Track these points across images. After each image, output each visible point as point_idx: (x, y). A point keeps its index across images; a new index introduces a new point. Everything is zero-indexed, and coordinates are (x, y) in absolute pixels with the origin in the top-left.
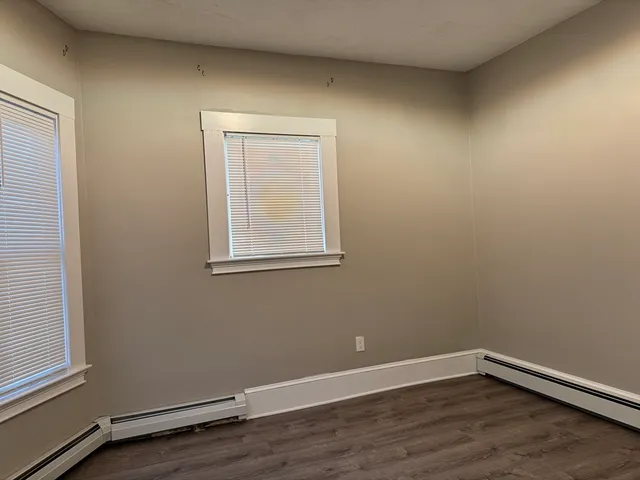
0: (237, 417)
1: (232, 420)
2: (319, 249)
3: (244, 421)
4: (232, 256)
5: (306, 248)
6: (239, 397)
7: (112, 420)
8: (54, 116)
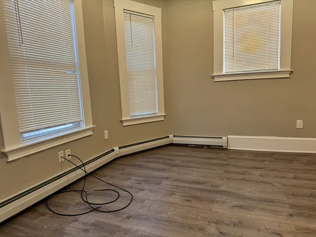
0: (222, 146)
1: (221, 147)
2: (275, 68)
3: (226, 149)
4: (224, 72)
5: (267, 68)
6: (224, 138)
7: (174, 136)
8: (152, 17)
